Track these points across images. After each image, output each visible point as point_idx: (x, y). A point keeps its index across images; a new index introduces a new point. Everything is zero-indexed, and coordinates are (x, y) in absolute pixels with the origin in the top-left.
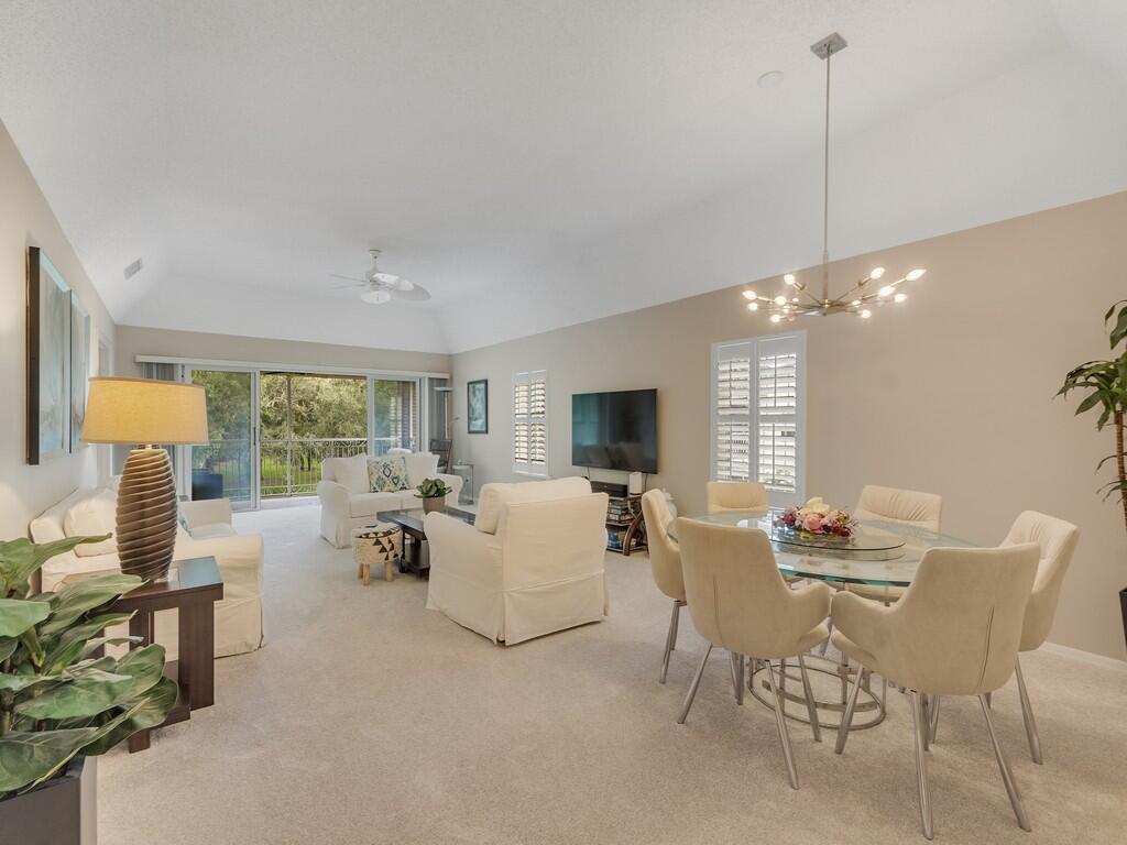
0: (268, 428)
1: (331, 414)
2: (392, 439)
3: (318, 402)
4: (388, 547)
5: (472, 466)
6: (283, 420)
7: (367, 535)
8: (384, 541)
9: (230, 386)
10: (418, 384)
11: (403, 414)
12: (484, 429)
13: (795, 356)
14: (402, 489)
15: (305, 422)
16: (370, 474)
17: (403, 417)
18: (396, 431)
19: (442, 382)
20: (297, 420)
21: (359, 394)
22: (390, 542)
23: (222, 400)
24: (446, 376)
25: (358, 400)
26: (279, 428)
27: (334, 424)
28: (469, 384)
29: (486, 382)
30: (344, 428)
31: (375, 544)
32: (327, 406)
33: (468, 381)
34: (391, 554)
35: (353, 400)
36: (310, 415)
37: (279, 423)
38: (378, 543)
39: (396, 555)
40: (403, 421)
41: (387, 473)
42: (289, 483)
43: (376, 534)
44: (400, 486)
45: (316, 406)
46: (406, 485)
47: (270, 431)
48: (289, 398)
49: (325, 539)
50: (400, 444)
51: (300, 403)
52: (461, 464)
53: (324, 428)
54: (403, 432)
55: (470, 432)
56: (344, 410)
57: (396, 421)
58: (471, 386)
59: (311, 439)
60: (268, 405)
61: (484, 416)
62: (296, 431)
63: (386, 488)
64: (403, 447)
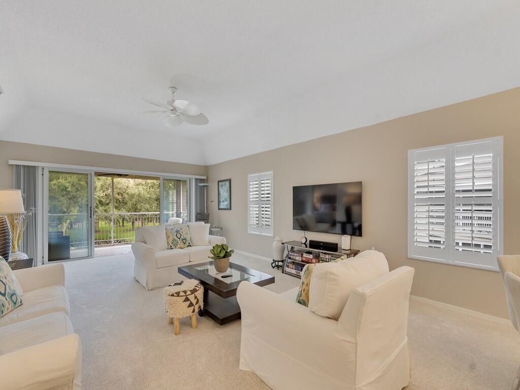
0: (102, 206)
1: (134, 200)
2: (171, 213)
3: (127, 194)
4: (194, 302)
5: (222, 229)
6: (109, 203)
7: (178, 294)
8: (191, 298)
9: (80, 185)
10: (188, 182)
11: (177, 199)
12: (229, 208)
13: (492, 155)
14: (188, 246)
15: (120, 204)
16: (168, 237)
17: (177, 201)
18: (173, 209)
19: (202, 181)
20: (116, 203)
21: (148, 190)
22: (196, 297)
23: (76, 192)
24: (205, 178)
25: (148, 193)
26: (107, 207)
27: (136, 204)
28: (218, 182)
29: (230, 181)
30: (141, 206)
31: (185, 301)
32: (132, 196)
33: (218, 180)
34: (197, 307)
35: (146, 193)
36: (123, 200)
37: (108, 204)
38: (187, 299)
39: (200, 307)
40: (177, 203)
41: (179, 236)
42: (112, 238)
43: (185, 292)
44: (187, 244)
45: (126, 196)
46: (191, 244)
47: (103, 208)
48: (113, 191)
49: (137, 281)
50: (175, 215)
51: (118, 194)
52: (215, 227)
53: (130, 207)
54: (177, 209)
55: (219, 209)
56: (141, 198)
57: (173, 203)
58: (220, 183)
59: (124, 212)
60: (102, 195)
61: (228, 200)
62: (116, 208)
63: (178, 246)
64: (177, 217)
